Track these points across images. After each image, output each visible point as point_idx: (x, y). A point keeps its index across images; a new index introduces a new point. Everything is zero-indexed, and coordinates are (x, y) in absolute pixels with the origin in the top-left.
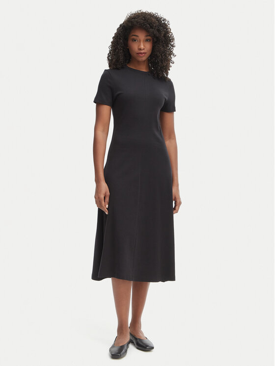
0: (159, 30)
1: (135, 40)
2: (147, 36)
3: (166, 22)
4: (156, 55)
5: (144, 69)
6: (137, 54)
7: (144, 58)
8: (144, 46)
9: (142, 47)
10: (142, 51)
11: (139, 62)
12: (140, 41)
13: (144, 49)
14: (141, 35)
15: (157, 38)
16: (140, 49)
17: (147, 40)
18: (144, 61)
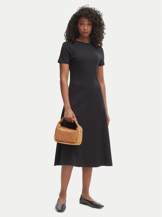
0: (96, 19)
1: (82, 24)
2: (89, 22)
3: (101, 14)
4: (94, 33)
5: (87, 41)
6: (83, 32)
7: (87, 35)
8: (87, 28)
9: (86, 28)
10: (86, 31)
11: (84, 37)
12: (85, 25)
13: (87, 30)
14: (86, 22)
15: (95, 23)
16: (85, 30)
17: (89, 24)
18: (87, 37)
